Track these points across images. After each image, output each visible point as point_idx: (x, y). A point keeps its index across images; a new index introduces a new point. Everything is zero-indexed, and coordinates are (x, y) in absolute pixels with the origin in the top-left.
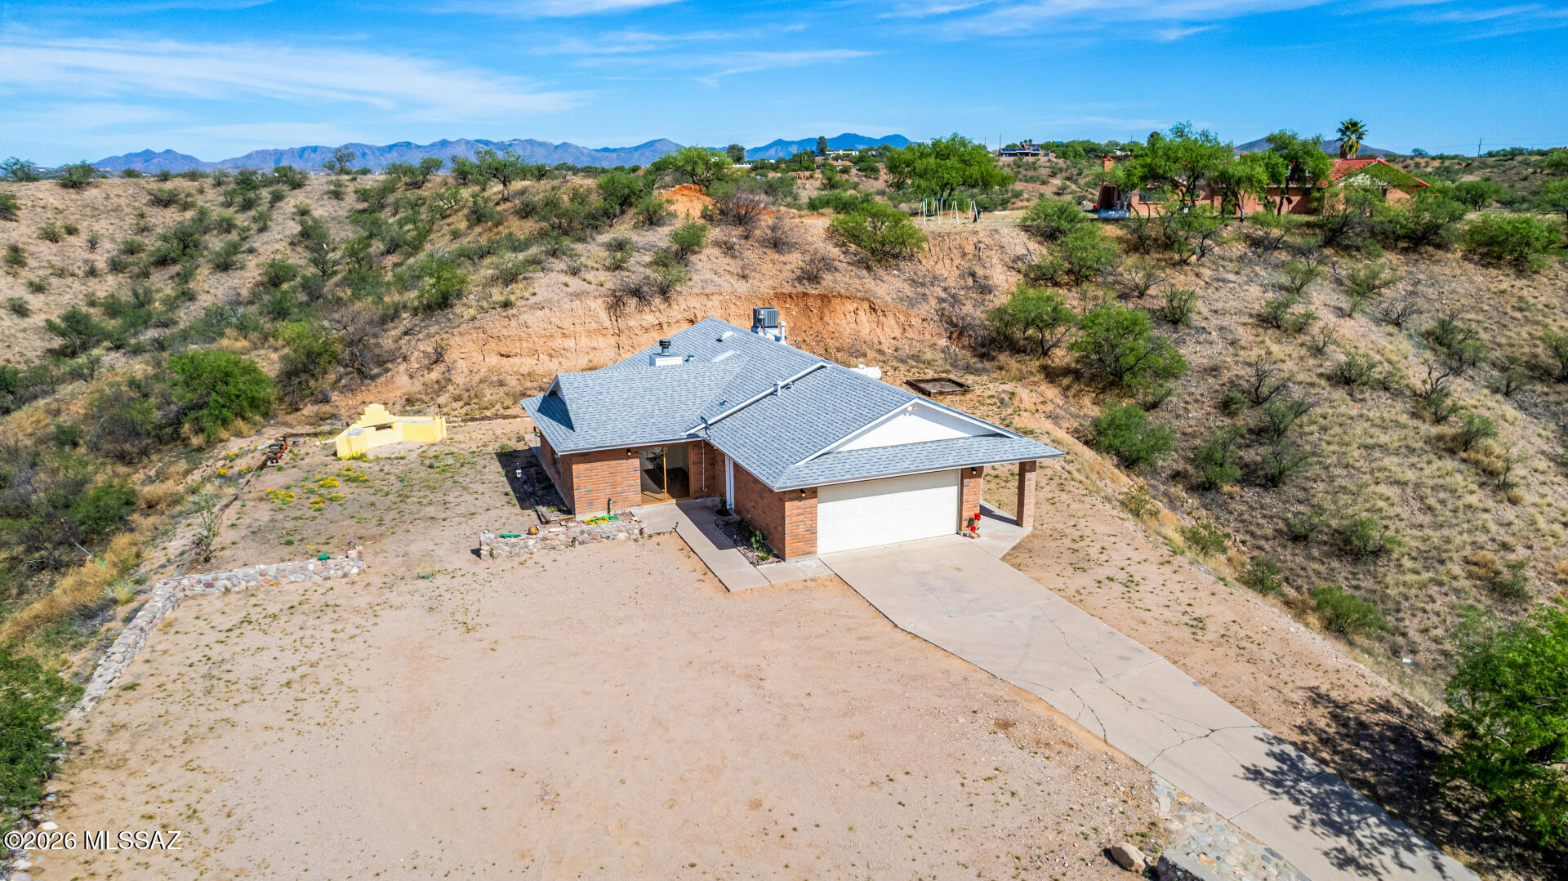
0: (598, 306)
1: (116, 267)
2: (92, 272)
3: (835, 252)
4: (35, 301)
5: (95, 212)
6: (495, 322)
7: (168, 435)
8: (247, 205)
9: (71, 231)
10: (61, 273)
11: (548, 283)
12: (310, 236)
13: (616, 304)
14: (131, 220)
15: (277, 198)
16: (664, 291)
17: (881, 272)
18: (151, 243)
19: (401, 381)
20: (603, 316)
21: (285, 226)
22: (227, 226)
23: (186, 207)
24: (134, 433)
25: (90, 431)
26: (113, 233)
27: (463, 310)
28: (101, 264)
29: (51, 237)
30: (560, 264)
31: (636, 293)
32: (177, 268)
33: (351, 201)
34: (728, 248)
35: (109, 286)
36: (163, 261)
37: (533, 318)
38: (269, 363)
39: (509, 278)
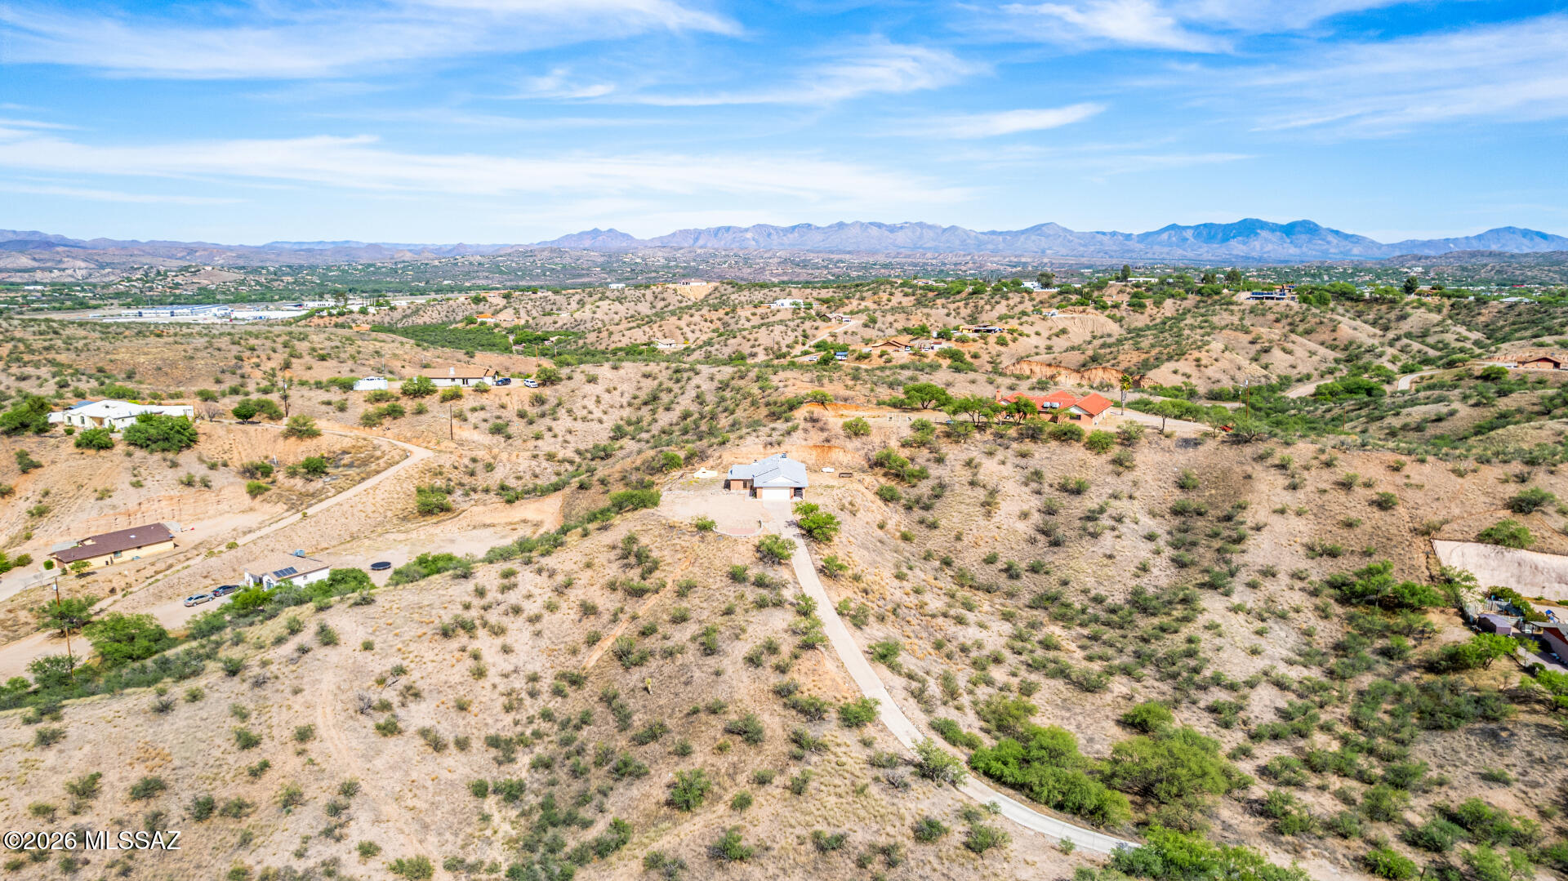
0: (761, 447)
1: (630, 405)
2: (622, 406)
3: (842, 432)
4: (605, 418)
5: (623, 380)
6: (734, 449)
7: (660, 470)
8: (678, 381)
9: (615, 389)
10: (612, 407)
11: (750, 440)
12: (700, 399)
13: (765, 446)
14: (635, 384)
15: (689, 379)
16: (779, 444)
17: (854, 439)
18: (643, 395)
19: (711, 462)
20: (762, 450)
21: (691, 393)
22: (670, 391)
23: (655, 379)
24: (653, 469)
25: (643, 468)
26: (628, 389)
27: (728, 445)
28: (625, 404)
29: (609, 391)
30: (754, 434)
31: (771, 444)
32: (651, 407)
33: (716, 384)
34: (806, 430)
35: (627, 412)
36: (646, 404)
37: (744, 449)
38: (682, 454)
39: (741, 438)
